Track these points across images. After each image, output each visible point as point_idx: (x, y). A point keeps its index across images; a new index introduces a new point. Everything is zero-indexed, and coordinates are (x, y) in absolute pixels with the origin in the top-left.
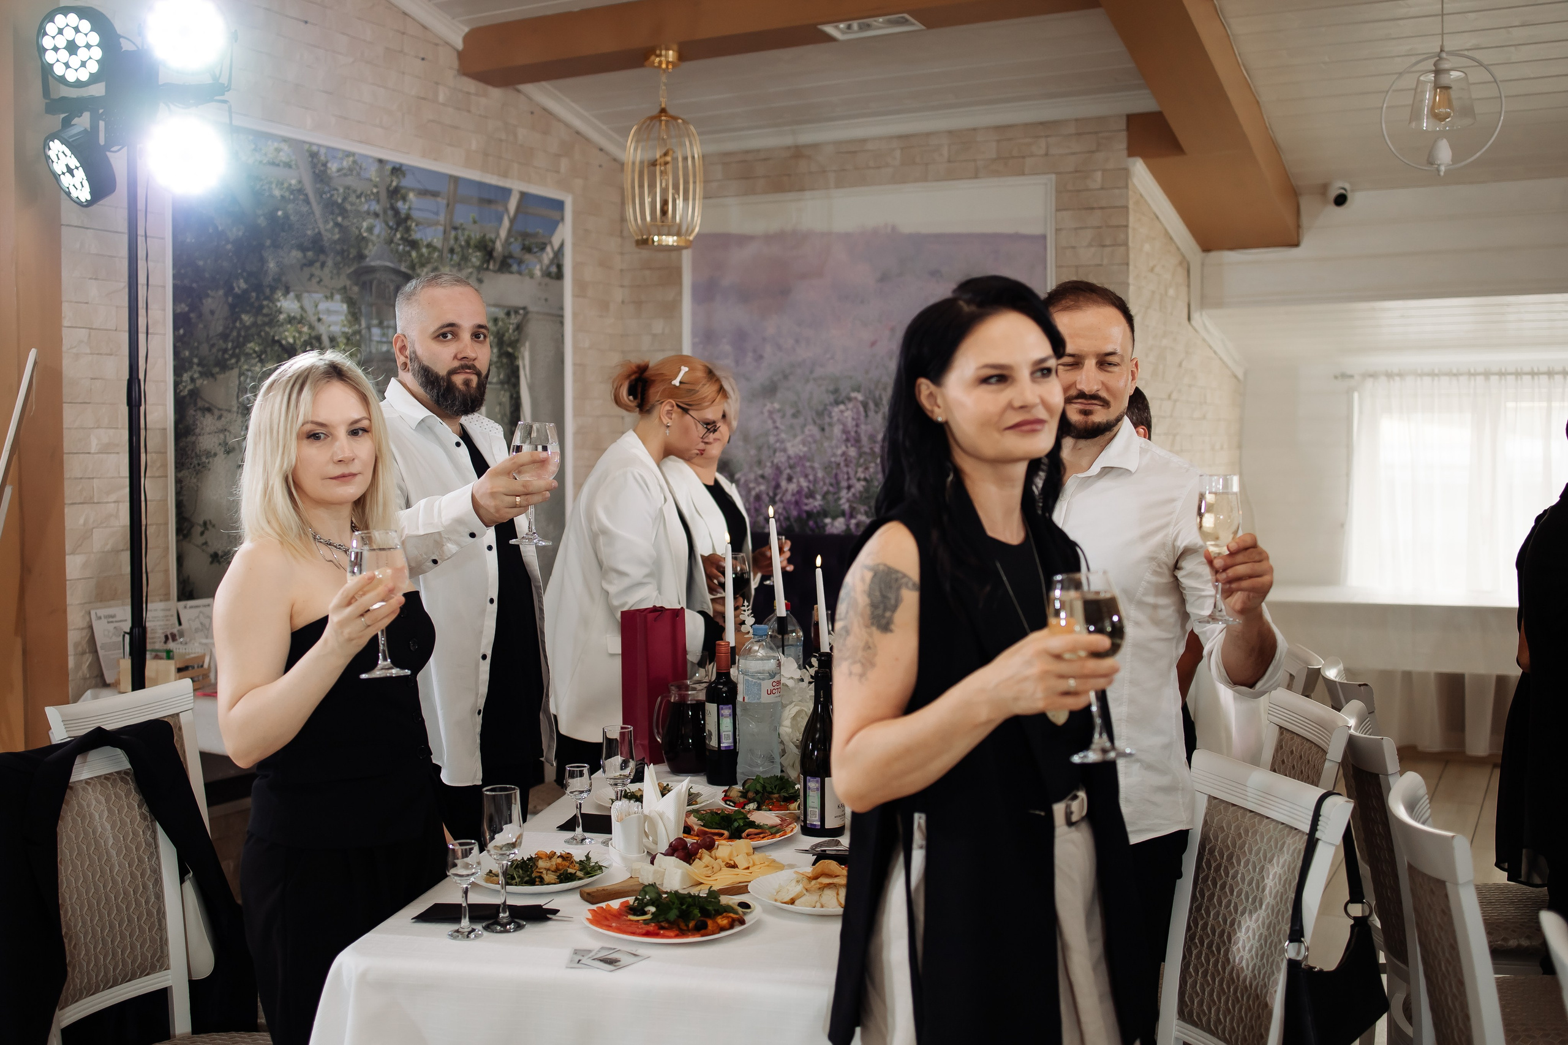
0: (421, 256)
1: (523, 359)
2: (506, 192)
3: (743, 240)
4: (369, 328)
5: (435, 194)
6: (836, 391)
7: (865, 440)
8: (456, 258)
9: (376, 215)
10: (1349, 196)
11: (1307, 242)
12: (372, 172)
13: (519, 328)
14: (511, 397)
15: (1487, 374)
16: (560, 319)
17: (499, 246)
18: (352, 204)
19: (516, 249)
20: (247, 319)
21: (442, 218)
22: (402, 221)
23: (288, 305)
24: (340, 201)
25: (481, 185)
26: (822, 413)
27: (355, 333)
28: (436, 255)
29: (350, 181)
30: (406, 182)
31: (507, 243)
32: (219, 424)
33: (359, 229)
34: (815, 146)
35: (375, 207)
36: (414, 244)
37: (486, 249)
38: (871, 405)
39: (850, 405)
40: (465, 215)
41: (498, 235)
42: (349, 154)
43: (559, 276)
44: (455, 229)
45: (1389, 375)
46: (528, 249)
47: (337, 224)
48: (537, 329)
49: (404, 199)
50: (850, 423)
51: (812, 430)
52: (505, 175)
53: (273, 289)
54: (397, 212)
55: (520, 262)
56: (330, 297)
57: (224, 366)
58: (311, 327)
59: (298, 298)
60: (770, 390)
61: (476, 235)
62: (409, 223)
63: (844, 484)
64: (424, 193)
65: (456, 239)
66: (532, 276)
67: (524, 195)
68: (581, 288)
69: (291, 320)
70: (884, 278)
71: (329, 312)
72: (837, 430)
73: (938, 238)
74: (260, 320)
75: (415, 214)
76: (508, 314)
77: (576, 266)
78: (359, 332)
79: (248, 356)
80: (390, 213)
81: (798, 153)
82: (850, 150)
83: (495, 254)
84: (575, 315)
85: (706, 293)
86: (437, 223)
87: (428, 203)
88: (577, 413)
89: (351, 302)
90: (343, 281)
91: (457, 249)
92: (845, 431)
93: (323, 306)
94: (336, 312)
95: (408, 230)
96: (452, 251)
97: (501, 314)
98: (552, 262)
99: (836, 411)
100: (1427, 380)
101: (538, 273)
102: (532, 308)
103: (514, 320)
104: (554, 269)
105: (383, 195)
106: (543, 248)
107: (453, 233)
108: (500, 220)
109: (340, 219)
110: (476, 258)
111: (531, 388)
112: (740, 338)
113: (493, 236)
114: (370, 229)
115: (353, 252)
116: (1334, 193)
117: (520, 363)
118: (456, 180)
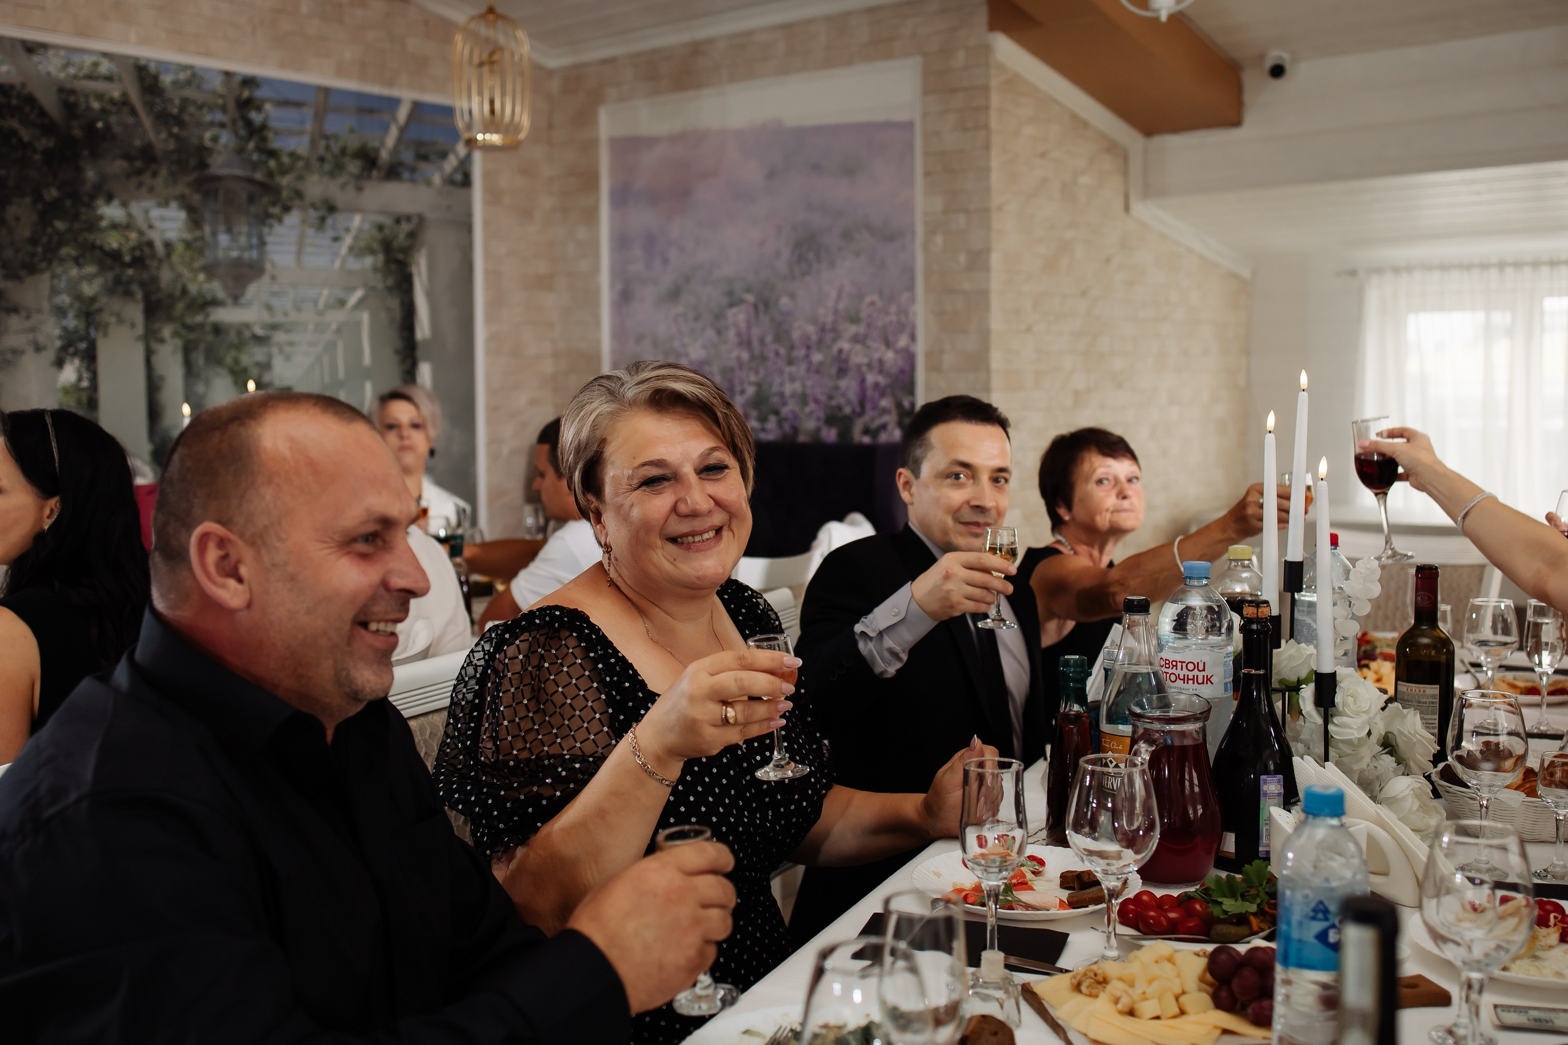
0: (280, 165)
1: (418, 265)
2: (393, 103)
3: (650, 142)
4: (214, 234)
5: (298, 105)
6: (730, 293)
7: (755, 343)
8: (327, 167)
9: (222, 125)
10: (1288, 67)
11: (1250, 117)
12: (217, 84)
13: (412, 235)
14: (403, 303)
15: (1501, 266)
16: (468, 227)
17: (384, 155)
18: (192, 115)
19: (407, 156)
20: (60, 225)
21: (309, 127)
22: (257, 132)
23: (112, 212)
24: (175, 111)
25: (359, 96)
26: (719, 316)
27: (196, 239)
28: (300, 164)
29: (188, 93)
30: (259, 93)
31: (395, 150)
32: (28, 324)
33: (201, 138)
34: (710, 41)
35: (219, 117)
36: (273, 154)
37: (368, 159)
38: (761, 307)
39: (743, 307)
40: (339, 125)
41: (383, 143)
42: (185, 68)
43: (466, 182)
44: (327, 137)
45: (1396, 270)
46: (423, 157)
47: (171, 135)
48: (437, 238)
49: (259, 109)
50: (743, 325)
51: (710, 333)
52: (391, 83)
53: (93, 197)
54: (249, 123)
55: (413, 170)
56: (165, 204)
57: (32, 269)
58: (141, 233)
59: (124, 204)
60: (674, 294)
61: (353, 143)
62: (265, 133)
63: (738, 388)
64: (284, 103)
65: (328, 148)
66: (429, 183)
67: (417, 106)
68: (494, 196)
69: (115, 226)
70: (771, 175)
71: (163, 219)
72: (731, 334)
73: (820, 130)
74: (76, 226)
75: (273, 124)
76: (398, 221)
77: (487, 175)
78: (202, 238)
79: (62, 261)
80: (240, 124)
81: (696, 49)
82: (741, 42)
83: (380, 162)
84: (486, 223)
85: (621, 197)
86: (301, 133)
87: (292, 113)
88: (489, 319)
89: (191, 210)
90: (181, 188)
91: (329, 157)
92: (739, 334)
93: (155, 213)
94: (173, 220)
95: (264, 139)
96: (322, 160)
97: (387, 221)
98: (456, 170)
99: (731, 313)
100: (1436, 275)
101: (437, 179)
102: (430, 215)
103: (405, 227)
104: (459, 177)
105: (231, 106)
106: (443, 155)
107: (323, 143)
108: (386, 129)
109: (175, 130)
110: (354, 167)
111: (430, 295)
112: (650, 241)
113: (376, 144)
114: (215, 139)
115: (193, 162)
116: (1269, 63)
117: (414, 270)
118: (326, 91)
